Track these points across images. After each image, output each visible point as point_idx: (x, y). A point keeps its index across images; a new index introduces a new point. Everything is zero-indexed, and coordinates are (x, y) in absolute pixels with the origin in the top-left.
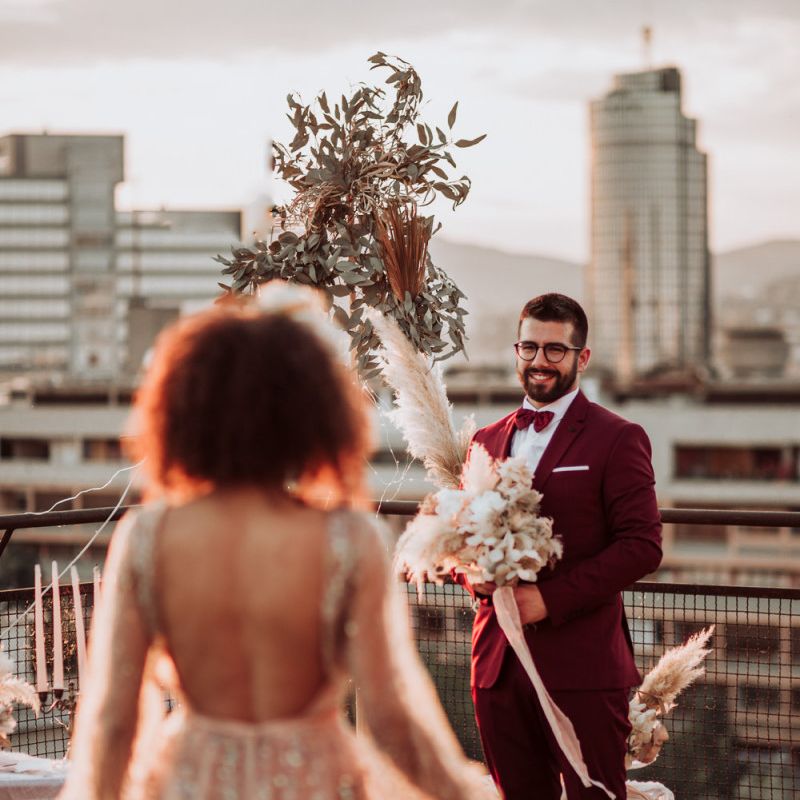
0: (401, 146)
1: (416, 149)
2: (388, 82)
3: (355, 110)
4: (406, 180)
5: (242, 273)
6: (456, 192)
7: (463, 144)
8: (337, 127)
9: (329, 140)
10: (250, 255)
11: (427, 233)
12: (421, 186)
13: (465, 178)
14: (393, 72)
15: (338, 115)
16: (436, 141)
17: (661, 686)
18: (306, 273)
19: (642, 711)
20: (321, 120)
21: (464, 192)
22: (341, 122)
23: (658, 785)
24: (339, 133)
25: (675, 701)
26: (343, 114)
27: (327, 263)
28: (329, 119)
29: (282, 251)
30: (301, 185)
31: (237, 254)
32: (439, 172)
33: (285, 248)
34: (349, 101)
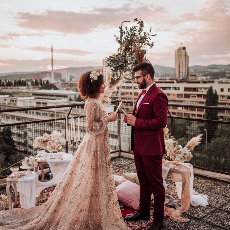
0: (141, 36)
1: (143, 37)
2: (138, 24)
3: (132, 30)
4: (141, 43)
5: (111, 61)
6: (151, 45)
7: (152, 36)
8: (128, 33)
9: (127, 35)
10: (112, 57)
11: (145, 53)
12: (144, 44)
13: (153, 42)
14: (139, 22)
15: (129, 31)
16: (147, 35)
17: (191, 145)
18: (122, 60)
19: (187, 150)
20: (126, 32)
21: (152, 45)
22: (130, 32)
23: (190, 164)
24: (129, 34)
25: (194, 148)
26: (130, 31)
27: (126, 59)
28: (127, 31)
29: (118, 56)
30: (121, 44)
31: (110, 57)
32: (148, 41)
33: (119, 56)
34: (131, 28)
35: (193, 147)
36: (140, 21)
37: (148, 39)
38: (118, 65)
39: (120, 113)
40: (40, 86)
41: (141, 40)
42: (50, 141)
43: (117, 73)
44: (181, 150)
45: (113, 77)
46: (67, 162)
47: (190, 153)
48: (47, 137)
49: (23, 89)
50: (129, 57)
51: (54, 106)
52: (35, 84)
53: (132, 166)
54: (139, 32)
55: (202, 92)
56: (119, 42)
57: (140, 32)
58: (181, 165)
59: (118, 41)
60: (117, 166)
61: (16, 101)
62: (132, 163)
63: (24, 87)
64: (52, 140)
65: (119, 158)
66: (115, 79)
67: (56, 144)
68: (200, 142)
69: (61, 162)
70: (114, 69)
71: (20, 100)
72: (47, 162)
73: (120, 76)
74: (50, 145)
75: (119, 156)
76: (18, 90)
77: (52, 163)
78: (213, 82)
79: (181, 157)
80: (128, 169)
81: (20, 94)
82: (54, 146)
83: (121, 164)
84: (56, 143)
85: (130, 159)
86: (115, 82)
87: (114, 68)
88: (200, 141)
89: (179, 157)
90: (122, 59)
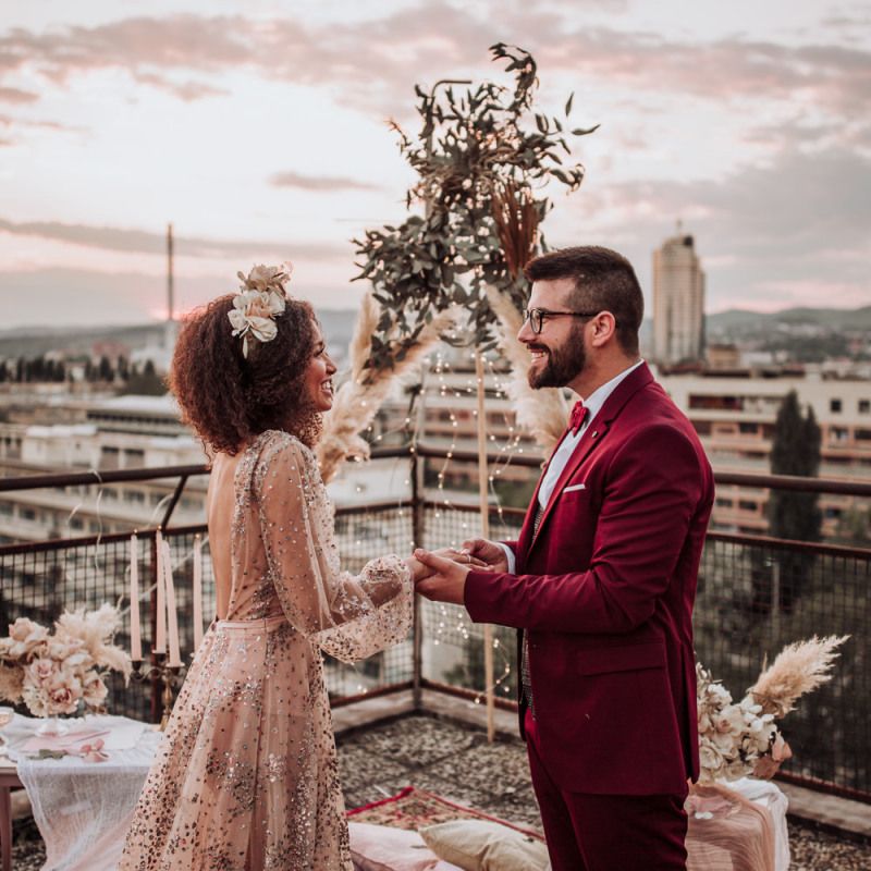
0: (520, 135)
1: (534, 136)
2: (509, 69)
3: (479, 103)
4: (522, 164)
5: (373, 253)
6: (571, 178)
7: (578, 132)
8: (459, 117)
9: (454, 130)
10: (380, 237)
11: (542, 215)
12: (538, 171)
13: (579, 165)
14: (511, 62)
15: (463, 108)
16: (552, 128)
17: (779, 689)
18: (427, 251)
20: (447, 112)
21: (578, 177)
22: (465, 114)
24: (462, 123)
26: (468, 106)
27: (448, 241)
28: (454, 111)
29: (409, 232)
30: (426, 169)
31: (369, 235)
32: (555, 158)
33: (412, 229)
34: (473, 95)
35: (788, 700)
36: (521, 57)
37: (557, 150)
38: (407, 276)
39: (420, 508)
40: (119, 382)
41: (522, 149)
42: (45, 657)
43: (401, 314)
44: (728, 712)
45: (380, 335)
46: (126, 775)
47: (774, 728)
48: (28, 640)
49: (51, 393)
50: (462, 233)
51: (93, 474)
52: (101, 374)
53: (475, 764)
54: (512, 115)
55: (759, 411)
56: (414, 159)
57: (518, 114)
58: (727, 796)
59: (410, 155)
60: (404, 762)
61: (19, 441)
62: (473, 746)
63: (56, 388)
64: (54, 653)
65: (412, 719)
66: (393, 344)
67: (76, 676)
68: (829, 678)
69: (90, 777)
70: (386, 295)
71: (33, 438)
72: (16, 776)
73: (418, 331)
74: (44, 683)
75: (412, 707)
76: (33, 399)
77: (42, 780)
78: (800, 374)
79: (728, 754)
80: (455, 776)
81: (40, 415)
82: (64, 686)
83: (420, 752)
84: (73, 671)
85: (466, 723)
86: (390, 358)
87: (388, 287)
88: (827, 673)
89: (716, 754)
90: (428, 245)
